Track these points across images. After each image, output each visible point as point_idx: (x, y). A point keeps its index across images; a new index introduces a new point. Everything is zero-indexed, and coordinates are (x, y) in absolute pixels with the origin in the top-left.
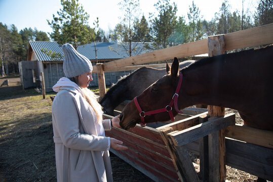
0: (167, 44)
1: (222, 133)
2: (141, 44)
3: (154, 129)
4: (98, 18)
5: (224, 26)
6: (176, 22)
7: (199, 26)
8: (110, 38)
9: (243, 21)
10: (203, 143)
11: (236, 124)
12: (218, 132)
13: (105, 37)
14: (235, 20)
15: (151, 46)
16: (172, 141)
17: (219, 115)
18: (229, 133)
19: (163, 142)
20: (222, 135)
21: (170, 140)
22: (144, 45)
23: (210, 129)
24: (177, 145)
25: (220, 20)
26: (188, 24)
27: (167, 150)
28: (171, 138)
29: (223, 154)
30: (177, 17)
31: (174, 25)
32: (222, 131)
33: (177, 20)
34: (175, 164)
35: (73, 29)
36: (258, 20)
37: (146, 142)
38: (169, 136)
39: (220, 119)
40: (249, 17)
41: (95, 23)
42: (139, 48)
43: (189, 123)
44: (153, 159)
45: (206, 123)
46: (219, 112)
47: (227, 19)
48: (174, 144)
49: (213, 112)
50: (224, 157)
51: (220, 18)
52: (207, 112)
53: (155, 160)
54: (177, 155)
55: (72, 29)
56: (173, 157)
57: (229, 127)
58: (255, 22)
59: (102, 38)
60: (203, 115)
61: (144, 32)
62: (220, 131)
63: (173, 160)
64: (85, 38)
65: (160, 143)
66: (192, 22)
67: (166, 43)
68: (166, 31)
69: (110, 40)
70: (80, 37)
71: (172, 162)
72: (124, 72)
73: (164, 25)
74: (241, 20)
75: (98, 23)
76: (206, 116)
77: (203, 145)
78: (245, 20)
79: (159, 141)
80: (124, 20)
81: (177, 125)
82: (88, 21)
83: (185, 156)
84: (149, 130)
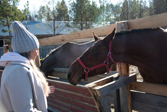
0: (83, 24)
1: (128, 87)
2: (63, 23)
3: (83, 86)
4: (28, 2)
5: (126, 9)
6: (90, 5)
7: (108, 9)
8: (36, 17)
9: (140, 5)
10: (116, 94)
11: (137, 81)
12: (126, 86)
13: (30, 16)
14: (135, 4)
15: (71, 24)
16: (96, 93)
17: (126, 75)
18: (133, 87)
19: (90, 94)
20: (128, 89)
21: (95, 92)
22: (65, 24)
23: (121, 84)
24: (100, 96)
25: (124, 4)
26: (99, 7)
27: (93, 100)
28: (95, 91)
29: (130, 102)
30: (90, 2)
31: (88, 8)
32: (128, 86)
33: (91, 4)
34: (98, 109)
35: (6, 10)
36: (152, 3)
37: (77, 96)
38: (95, 90)
39: (126, 77)
40: (145, 2)
41: (26, 6)
42: (61, 27)
43: (106, 81)
44: (82, 108)
45: (117, 81)
46: (125, 73)
47: (128, 3)
48: (97, 95)
49: (121, 73)
50: (130, 103)
51: (123, 2)
52: (118, 74)
53: (84, 109)
54: (100, 103)
55: (4, 9)
56: (97, 105)
57: (133, 83)
58: (150, 6)
59: (28, 17)
60: (115, 75)
61: (65, 13)
62: (127, 86)
63: (97, 107)
64: (17, 18)
65: (88, 95)
66: (102, 6)
67: (83, 22)
68: (82, 13)
69: (36, 19)
70: (12, 16)
71: (96, 108)
72: (49, 46)
73: (81, 7)
74: (139, 3)
75: (28, 6)
76: (117, 76)
77: (116, 96)
78: (142, 4)
79: (87, 94)
80: (49, 3)
81: (98, 82)
82: (19, 3)
83: (105, 103)
84: (80, 87)
